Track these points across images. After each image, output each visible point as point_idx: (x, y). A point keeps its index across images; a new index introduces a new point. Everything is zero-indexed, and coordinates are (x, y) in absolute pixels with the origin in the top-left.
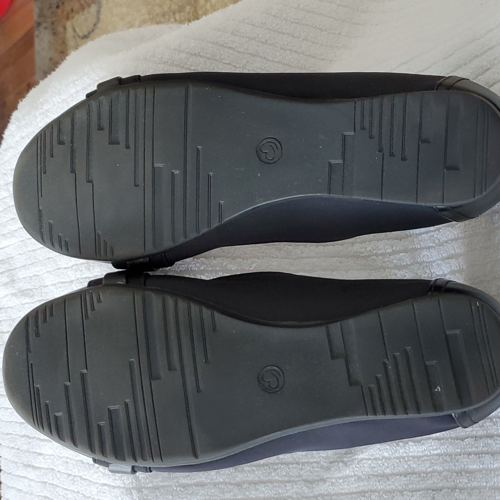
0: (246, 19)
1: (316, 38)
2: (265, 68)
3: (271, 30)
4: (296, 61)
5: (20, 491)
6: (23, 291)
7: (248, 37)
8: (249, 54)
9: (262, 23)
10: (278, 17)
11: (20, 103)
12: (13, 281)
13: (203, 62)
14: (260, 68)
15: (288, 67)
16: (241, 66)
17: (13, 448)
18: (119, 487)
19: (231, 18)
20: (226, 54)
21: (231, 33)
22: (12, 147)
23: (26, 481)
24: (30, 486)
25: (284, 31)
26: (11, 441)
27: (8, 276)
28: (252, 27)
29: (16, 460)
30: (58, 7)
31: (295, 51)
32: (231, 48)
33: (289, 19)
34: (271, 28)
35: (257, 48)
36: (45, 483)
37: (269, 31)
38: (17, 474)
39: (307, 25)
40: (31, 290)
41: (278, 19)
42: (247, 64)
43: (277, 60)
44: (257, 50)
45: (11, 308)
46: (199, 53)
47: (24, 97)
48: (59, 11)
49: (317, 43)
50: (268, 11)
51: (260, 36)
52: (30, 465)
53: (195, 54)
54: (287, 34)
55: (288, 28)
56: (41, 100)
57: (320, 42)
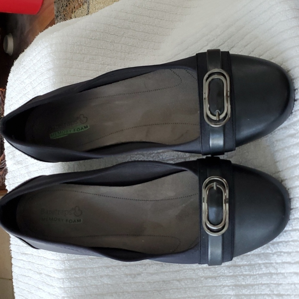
0: (122, 10)
1: (163, 17)
2: (134, 35)
3: (136, 14)
4: (152, 31)
5: (20, 267)
6: (18, 162)
7: (124, 19)
8: (125, 28)
9: (131, 11)
10: (140, 7)
11: (15, 62)
12: (14, 157)
13: (99, 35)
14: (132, 36)
15: (148, 34)
16: (121, 35)
17: (16, 245)
18: (59, 260)
19: (114, 10)
20: (112, 29)
21: (114, 18)
22: (11, 86)
23: (22, 261)
24: (24, 264)
25: (144, 14)
26: (15, 242)
27: (12, 155)
28: (126, 13)
29: (18, 251)
30: (67, 6)
31: (151, 25)
32: (115, 26)
33: (146, 7)
34: (136, 13)
35: (129, 25)
36: (29, 262)
37: (135, 15)
38: (18, 258)
39: (157, 10)
40: (22, 161)
41: (140, 8)
42: (124, 34)
43: (141, 30)
44: (129, 26)
45: (14, 171)
46: (96, 30)
47: (17, 59)
48: (68, 8)
49: (164, 20)
50: (134, 4)
51: (130, 18)
52: (24, 253)
53: (94, 30)
54: (146, 16)
55: (146, 13)
56: (23, 60)
57: (165, 19)
